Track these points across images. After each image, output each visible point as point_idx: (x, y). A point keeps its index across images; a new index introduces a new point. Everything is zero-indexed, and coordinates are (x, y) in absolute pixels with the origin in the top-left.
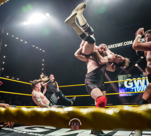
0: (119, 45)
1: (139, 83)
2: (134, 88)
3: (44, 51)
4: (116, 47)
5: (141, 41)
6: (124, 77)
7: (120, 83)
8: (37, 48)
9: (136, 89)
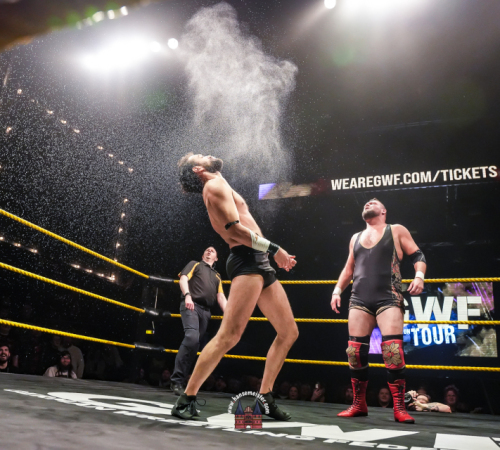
0: (388, 180)
1: (433, 314)
2: (413, 330)
4: (376, 185)
5: (460, 177)
9: (419, 334)
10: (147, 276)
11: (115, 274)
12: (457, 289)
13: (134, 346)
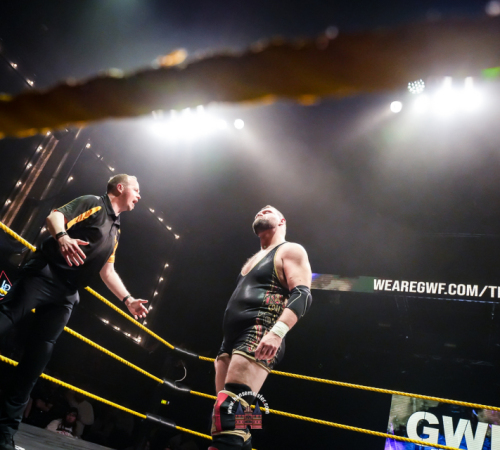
6: (412, 404)
7: (395, 421)
8: (161, 220)
10: (173, 347)
11: (142, 336)
12: (494, 415)
13: (145, 417)
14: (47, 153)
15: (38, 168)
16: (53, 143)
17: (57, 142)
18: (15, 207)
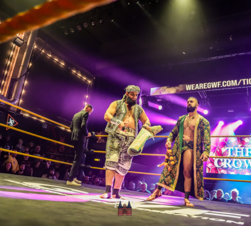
0: (215, 85)
3: (90, 82)
4: (208, 87)
14: (16, 55)
15: (13, 63)
16: (17, 49)
17: (19, 48)
18: (7, 84)
